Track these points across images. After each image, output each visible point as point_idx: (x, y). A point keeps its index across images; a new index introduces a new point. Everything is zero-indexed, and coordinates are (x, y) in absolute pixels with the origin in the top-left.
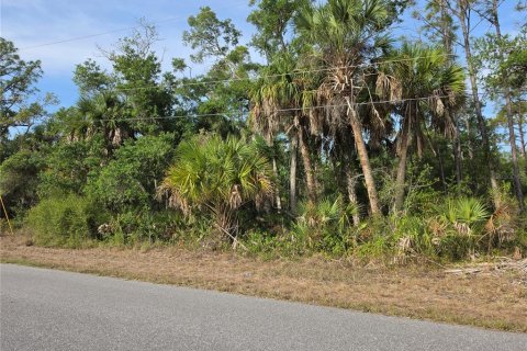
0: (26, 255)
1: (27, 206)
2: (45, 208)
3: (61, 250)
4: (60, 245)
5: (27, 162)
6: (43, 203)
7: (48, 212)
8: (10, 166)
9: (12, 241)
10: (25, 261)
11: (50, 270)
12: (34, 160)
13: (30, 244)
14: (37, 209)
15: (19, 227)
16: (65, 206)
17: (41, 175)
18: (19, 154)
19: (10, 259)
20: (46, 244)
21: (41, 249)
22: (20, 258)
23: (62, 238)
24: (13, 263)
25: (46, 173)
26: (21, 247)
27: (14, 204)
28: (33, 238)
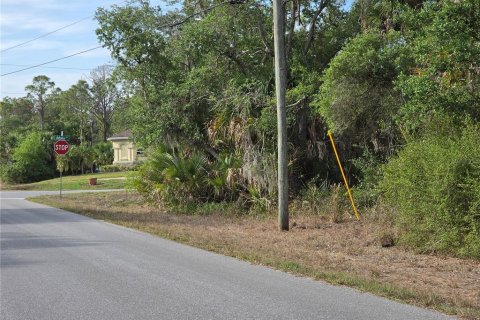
0: (380, 268)
1: (381, 157)
2: (415, 161)
3: (452, 261)
4: (448, 250)
5: (375, 58)
6: (411, 148)
7: (421, 169)
8: (344, 69)
9: (357, 233)
10: (374, 282)
11: (422, 311)
12: (388, 49)
13: (389, 243)
14: (398, 163)
15: (370, 204)
16: (457, 156)
17: (401, 83)
18: (359, 40)
19: (347, 275)
20: (420, 245)
21: (411, 255)
22: (367, 274)
23: (454, 232)
24: (351, 285)
25: (411, 80)
26: (372, 249)
27: (358, 153)
28: (396, 230)
